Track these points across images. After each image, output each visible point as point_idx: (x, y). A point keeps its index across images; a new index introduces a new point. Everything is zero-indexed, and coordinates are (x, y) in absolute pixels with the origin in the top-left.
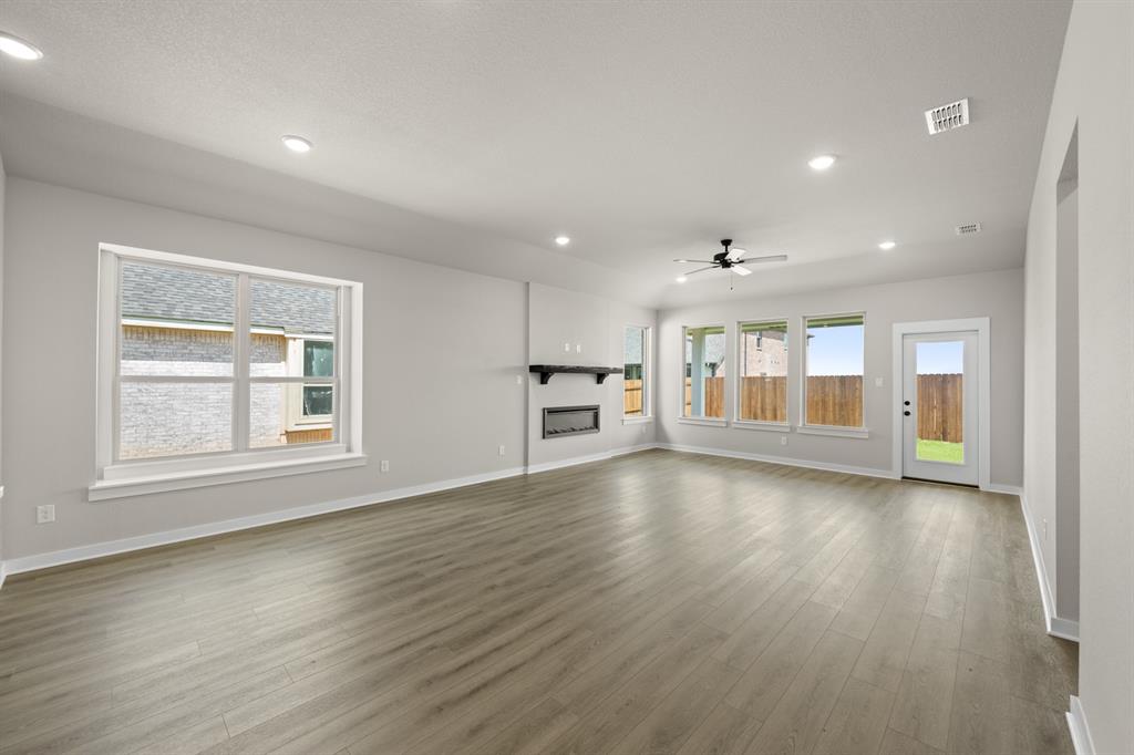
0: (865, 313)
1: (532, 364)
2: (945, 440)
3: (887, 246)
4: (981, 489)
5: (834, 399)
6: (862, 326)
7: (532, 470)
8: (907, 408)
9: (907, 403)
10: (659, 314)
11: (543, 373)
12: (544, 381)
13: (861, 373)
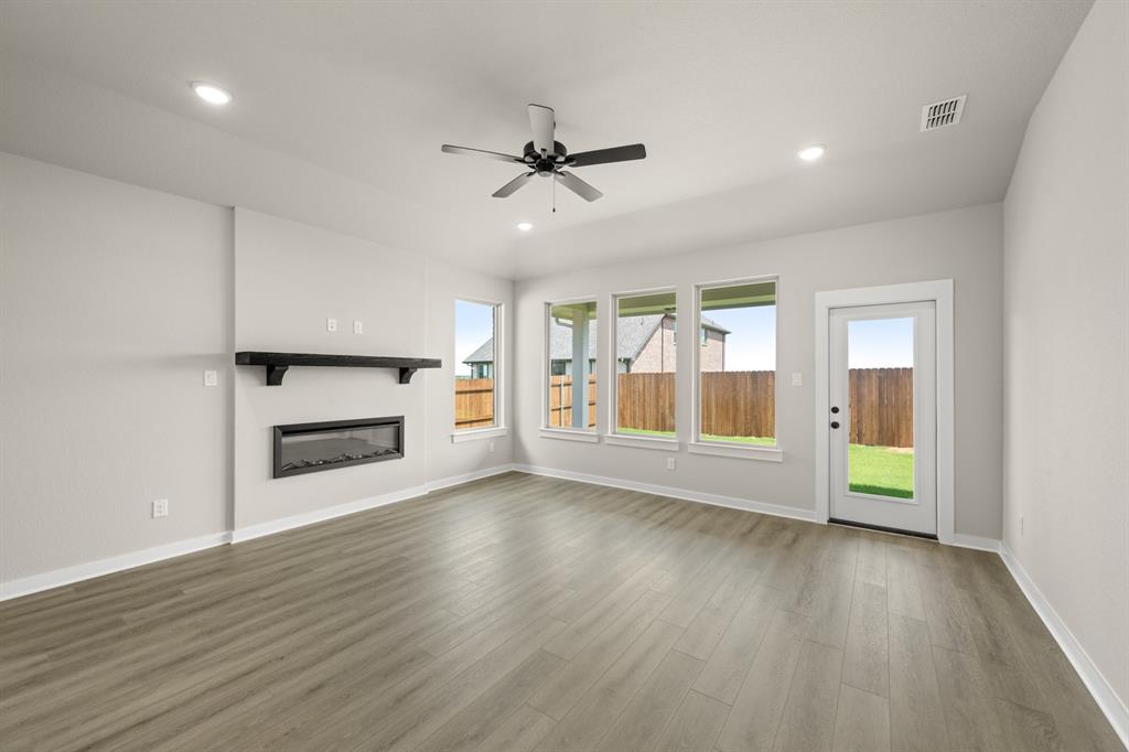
0: (777, 278)
1: (237, 351)
2: (860, 442)
3: (811, 154)
4: (941, 541)
5: (746, 398)
6: (773, 307)
7: (240, 536)
8: (836, 418)
9: (835, 410)
10: (515, 286)
11: (272, 366)
12: (273, 379)
13: (774, 369)
